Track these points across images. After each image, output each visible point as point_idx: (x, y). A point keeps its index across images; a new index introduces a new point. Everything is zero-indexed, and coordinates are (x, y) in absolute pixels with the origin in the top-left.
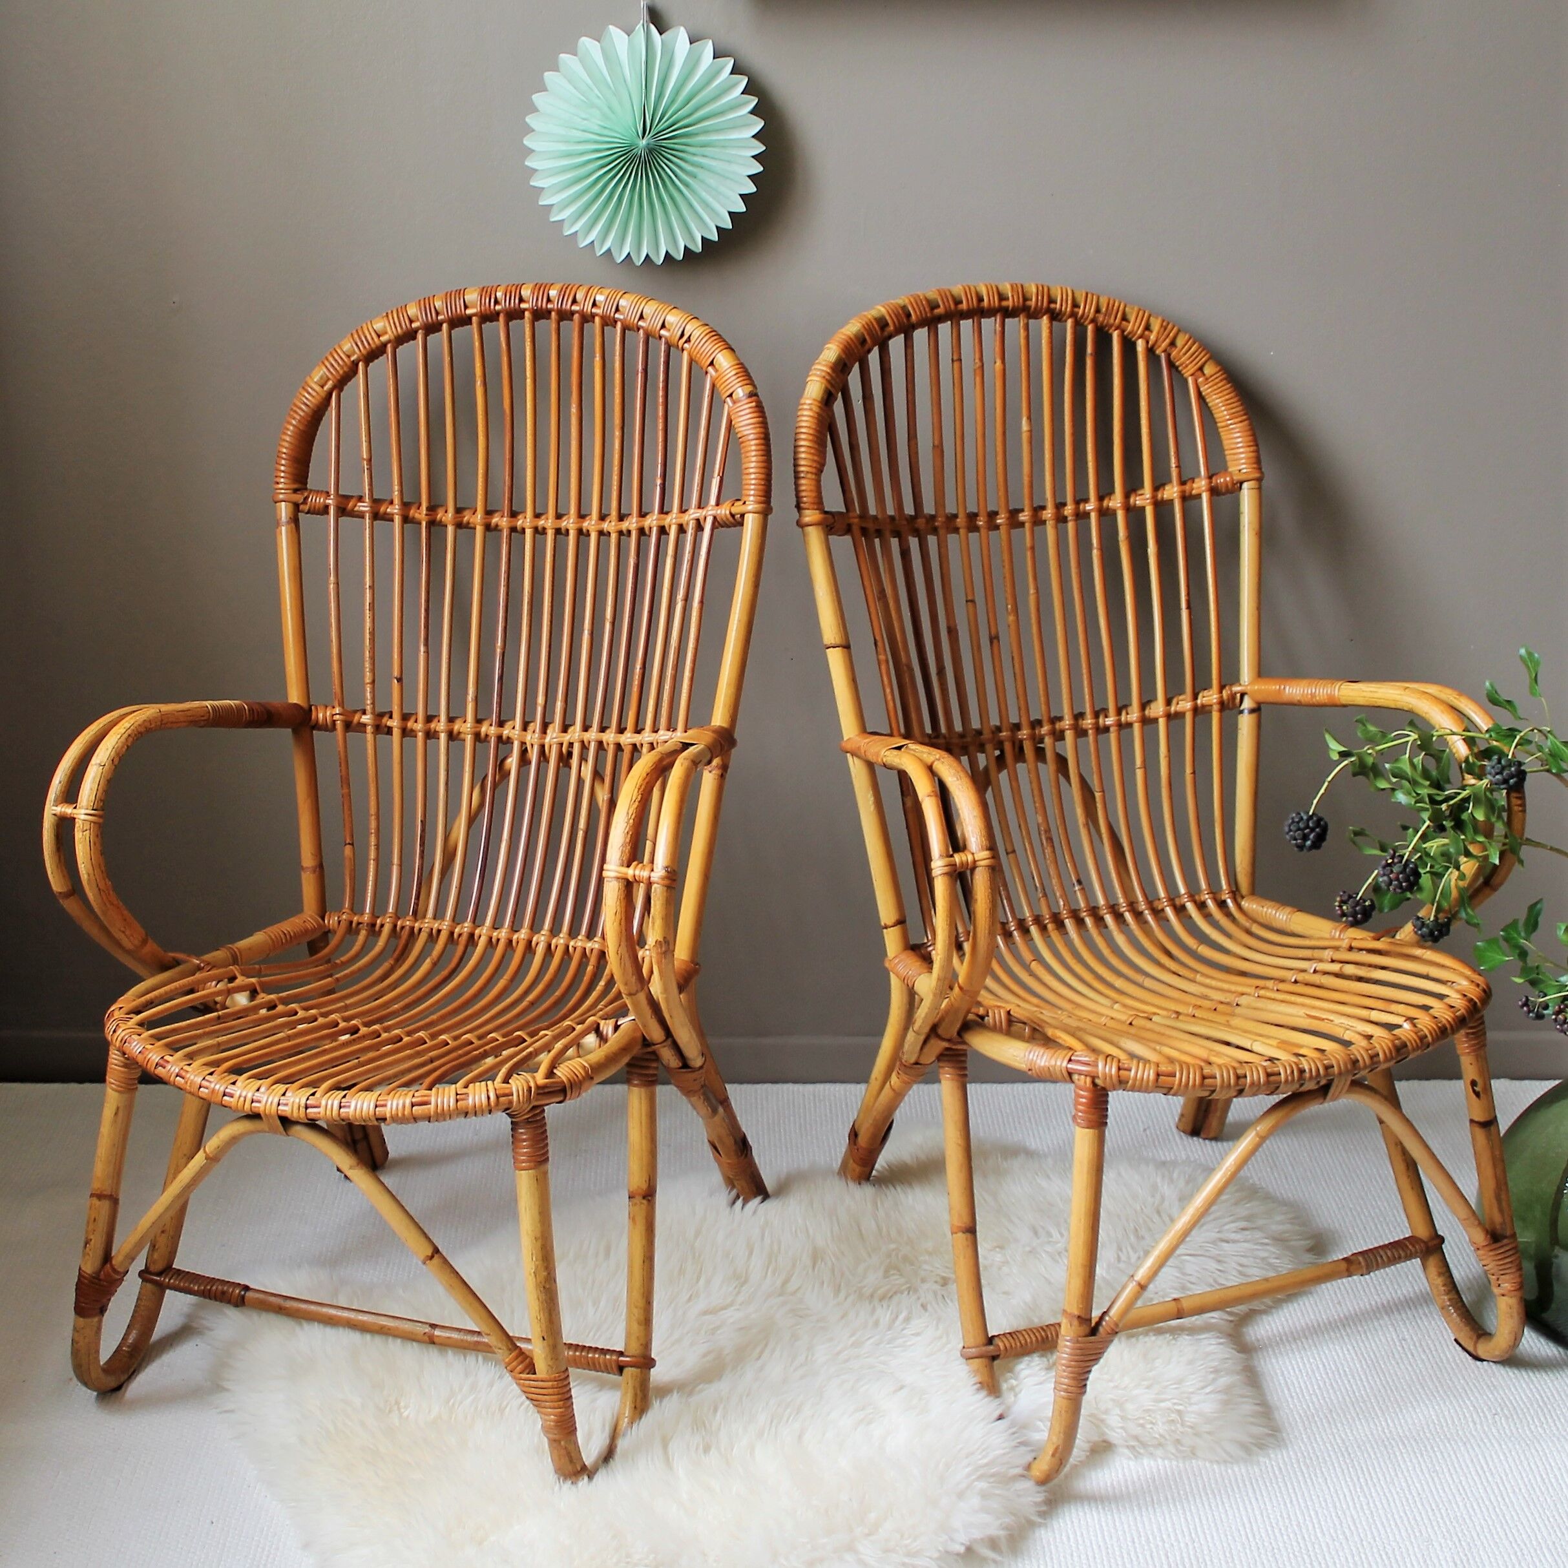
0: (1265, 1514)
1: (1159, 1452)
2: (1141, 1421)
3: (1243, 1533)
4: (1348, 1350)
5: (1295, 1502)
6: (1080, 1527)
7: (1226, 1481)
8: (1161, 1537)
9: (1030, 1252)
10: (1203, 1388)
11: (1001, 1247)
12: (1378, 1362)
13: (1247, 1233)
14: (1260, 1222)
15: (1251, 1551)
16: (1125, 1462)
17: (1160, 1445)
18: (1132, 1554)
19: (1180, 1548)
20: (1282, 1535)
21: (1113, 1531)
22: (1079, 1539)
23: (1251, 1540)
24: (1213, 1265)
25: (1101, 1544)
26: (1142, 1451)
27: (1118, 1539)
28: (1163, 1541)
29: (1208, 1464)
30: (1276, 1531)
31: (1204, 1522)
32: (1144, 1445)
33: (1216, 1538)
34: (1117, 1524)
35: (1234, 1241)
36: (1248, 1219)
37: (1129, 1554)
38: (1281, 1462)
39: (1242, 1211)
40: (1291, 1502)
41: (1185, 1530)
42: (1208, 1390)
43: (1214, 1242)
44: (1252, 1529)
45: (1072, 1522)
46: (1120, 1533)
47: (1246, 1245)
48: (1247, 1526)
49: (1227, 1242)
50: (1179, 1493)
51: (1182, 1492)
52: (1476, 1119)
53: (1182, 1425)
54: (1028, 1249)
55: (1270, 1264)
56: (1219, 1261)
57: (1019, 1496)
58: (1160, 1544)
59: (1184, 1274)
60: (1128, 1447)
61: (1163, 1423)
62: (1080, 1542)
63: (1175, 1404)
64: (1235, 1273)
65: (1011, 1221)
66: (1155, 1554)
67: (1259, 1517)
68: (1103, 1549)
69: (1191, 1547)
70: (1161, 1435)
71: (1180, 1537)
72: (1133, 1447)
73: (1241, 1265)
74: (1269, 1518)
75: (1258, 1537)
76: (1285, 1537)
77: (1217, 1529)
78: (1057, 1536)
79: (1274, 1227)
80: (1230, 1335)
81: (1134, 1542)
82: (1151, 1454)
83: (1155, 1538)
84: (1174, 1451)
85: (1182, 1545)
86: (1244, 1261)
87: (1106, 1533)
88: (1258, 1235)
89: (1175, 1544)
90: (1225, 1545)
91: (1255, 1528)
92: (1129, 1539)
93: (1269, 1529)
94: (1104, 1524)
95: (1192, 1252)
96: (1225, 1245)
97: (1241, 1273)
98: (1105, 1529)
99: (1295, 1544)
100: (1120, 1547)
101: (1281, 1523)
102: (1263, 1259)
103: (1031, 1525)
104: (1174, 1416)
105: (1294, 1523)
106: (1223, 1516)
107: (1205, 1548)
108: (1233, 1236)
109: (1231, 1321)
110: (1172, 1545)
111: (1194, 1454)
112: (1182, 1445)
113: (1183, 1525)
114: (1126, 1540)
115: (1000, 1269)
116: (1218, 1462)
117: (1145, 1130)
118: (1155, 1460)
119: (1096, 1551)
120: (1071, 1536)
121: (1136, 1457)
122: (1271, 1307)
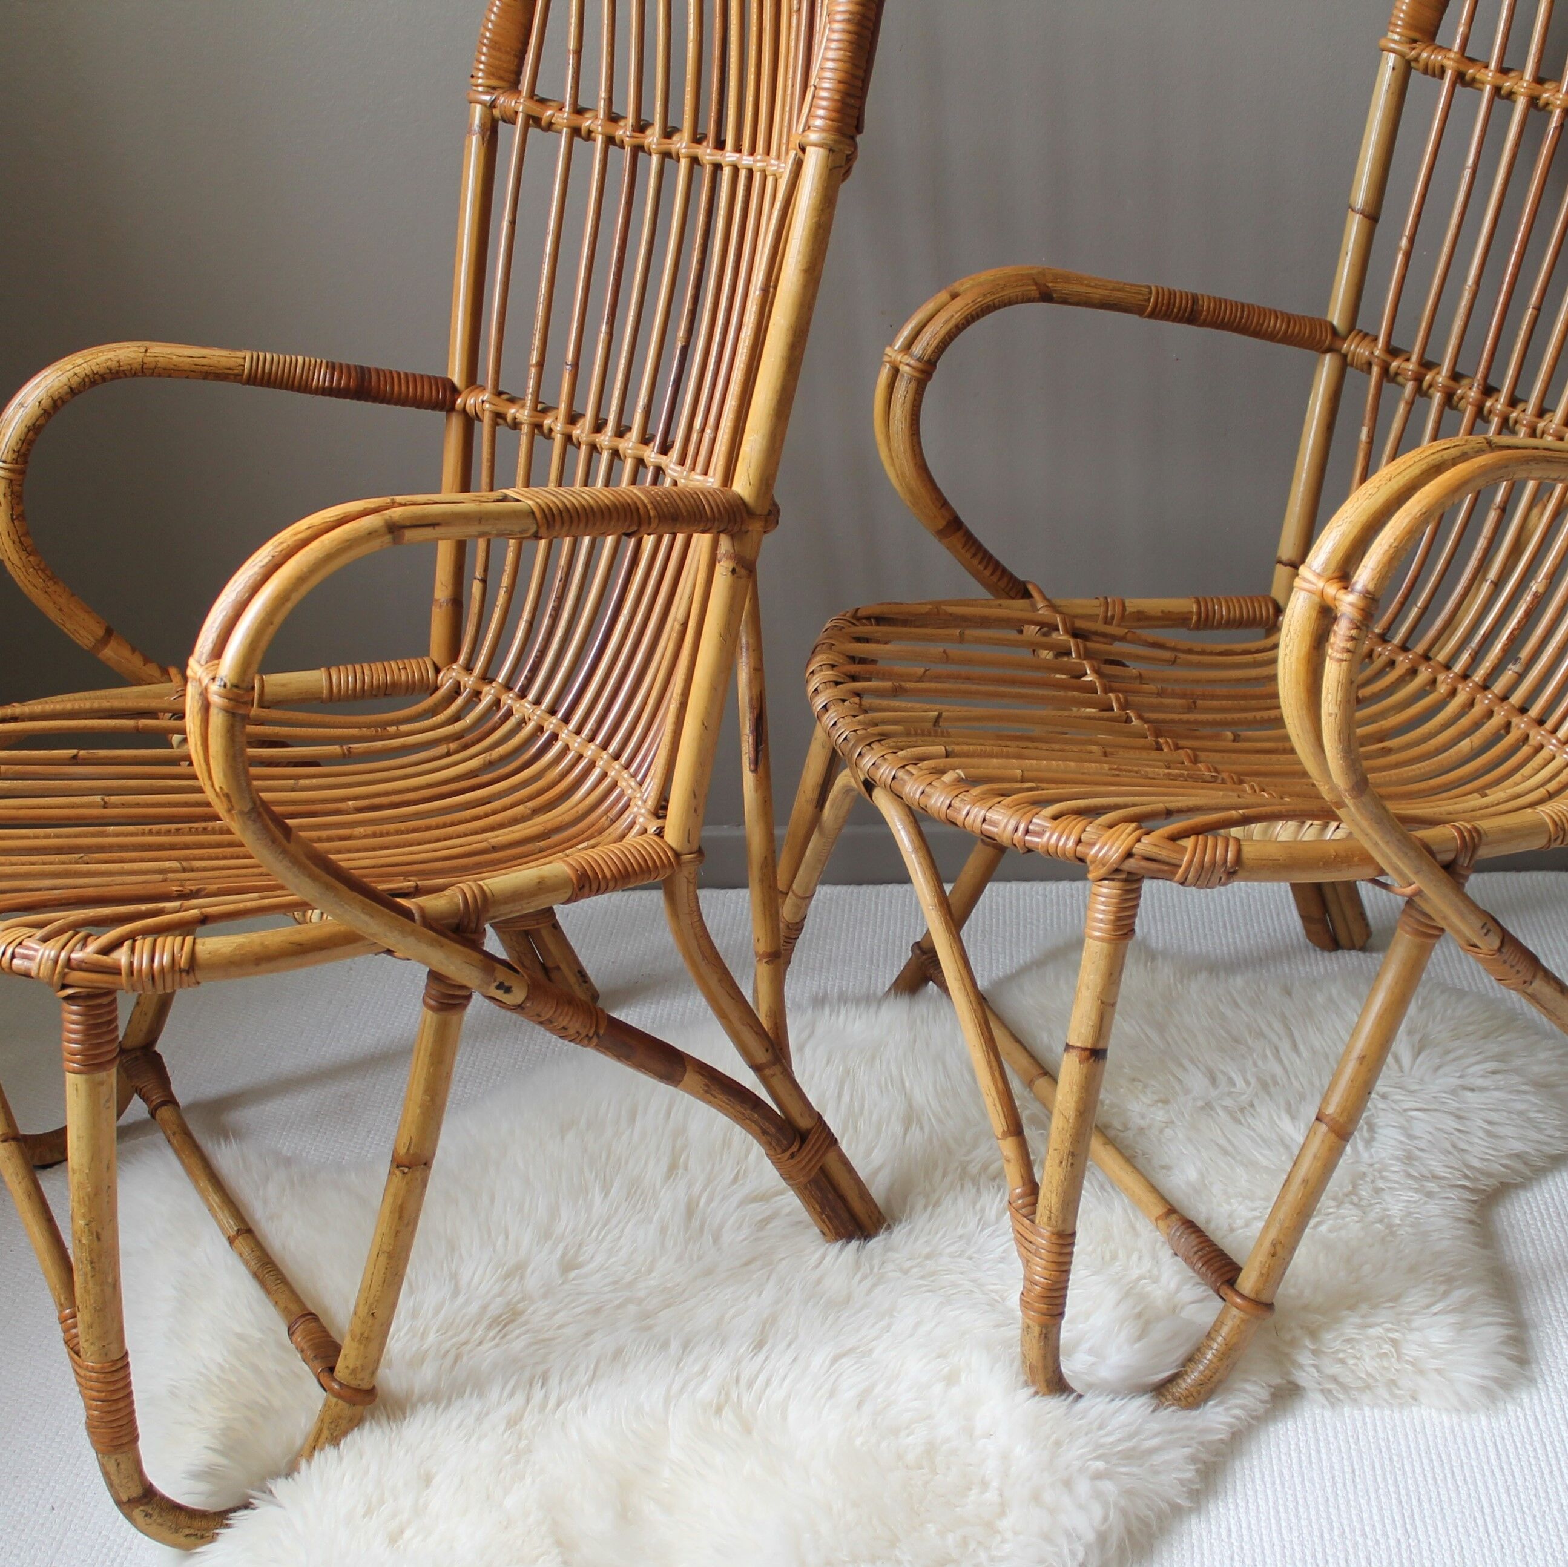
0: (1513, 1493)
1: (1366, 1398)
2: (1341, 1355)
3: (1480, 1522)
5: (1556, 1473)
6: (1247, 1513)
7: (1460, 1441)
8: (1363, 1530)
9: (1202, 1108)
10: (1428, 1306)
11: (1165, 1102)
13: (1499, 1077)
14: (1518, 1062)
15: (1491, 1550)
16: (1318, 1411)
17: (1368, 1387)
18: (1319, 1556)
19: (1388, 1547)
20: (1536, 1524)
21: (1293, 1520)
22: (1245, 1532)
23: (1492, 1533)
24: (1451, 1123)
25: (1276, 1541)
26: (1341, 1396)
27: (1301, 1534)
28: (1364, 1535)
29: (1434, 1414)
30: (1529, 1519)
31: (1425, 1506)
32: (1345, 1388)
33: (1441, 1531)
34: (1301, 1509)
35: (1482, 1089)
36: (1501, 1058)
37: (1314, 1556)
38: (1538, 1409)
39: (1494, 1048)
40: (1551, 1472)
41: (1397, 1518)
42: (1436, 1308)
43: (1453, 1092)
44: (1493, 1516)
45: (1237, 1505)
46: (1304, 1523)
47: (1497, 1094)
48: (1487, 1511)
49: (1472, 1090)
50: (1391, 1459)
51: (1395, 1458)
53: (1399, 1359)
54: (1200, 1103)
55: (1529, 1120)
56: (1459, 1118)
57: (1156, 1473)
58: (1360, 1540)
59: (1410, 1137)
60: (1322, 1391)
61: (1372, 1358)
62: (1246, 1538)
63: (1388, 1330)
64: (1481, 1134)
65: (1181, 1065)
66: (1351, 1557)
67: (1504, 1497)
68: (1277, 1548)
69: (1404, 1546)
70: (1369, 1374)
71: (1389, 1528)
72: (1330, 1391)
73: (1489, 1123)
74: (1519, 1498)
75: (1501, 1528)
76: (1541, 1529)
77: (1444, 1518)
78: (1214, 1529)
79: (1536, 1069)
80: (1471, 1222)
81: (1322, 1538)
82: (1355, 1400)
83: (1353, 1531)
84: (1387, 1396)
85: (1392, 1542)
86: (1494, 1116)
87: (1284, 1524)
88: (1515, 1079)
89: (1382, 1541)
90: (1454, 1542)
91: (1498, 1515)
92: (1316, 1533)
93: (1518, 1515)
94: (1281, 1509)
95: (1425, 1107)
96: (1469, 1094)
97: (1489, 1133)
98: (1283, 1515)
99: (1555, 1539)
100: (1303, 1545)
101: (1535, 1507)
102: (1520, 1113)
103: (1177, 1512)
104: (1387, 1348)
105: (1555, 1506)
106: (1453, 1495)
107: (1425, 1546)
108: (1480, 1082)
109: (1474, 1202)
110: (1378, 1542)
111: (1415, 1398)
112: (1398, 1388)
113: (1395, 1510)
114: (1311, 1534)
115: (1161, 1131)
116: (1447, 1410)
118: (1361, 1409)
119: (1268, 1552)
120: (1234, 1529)
121: (1333, 1405)
122: (1530, 1179)
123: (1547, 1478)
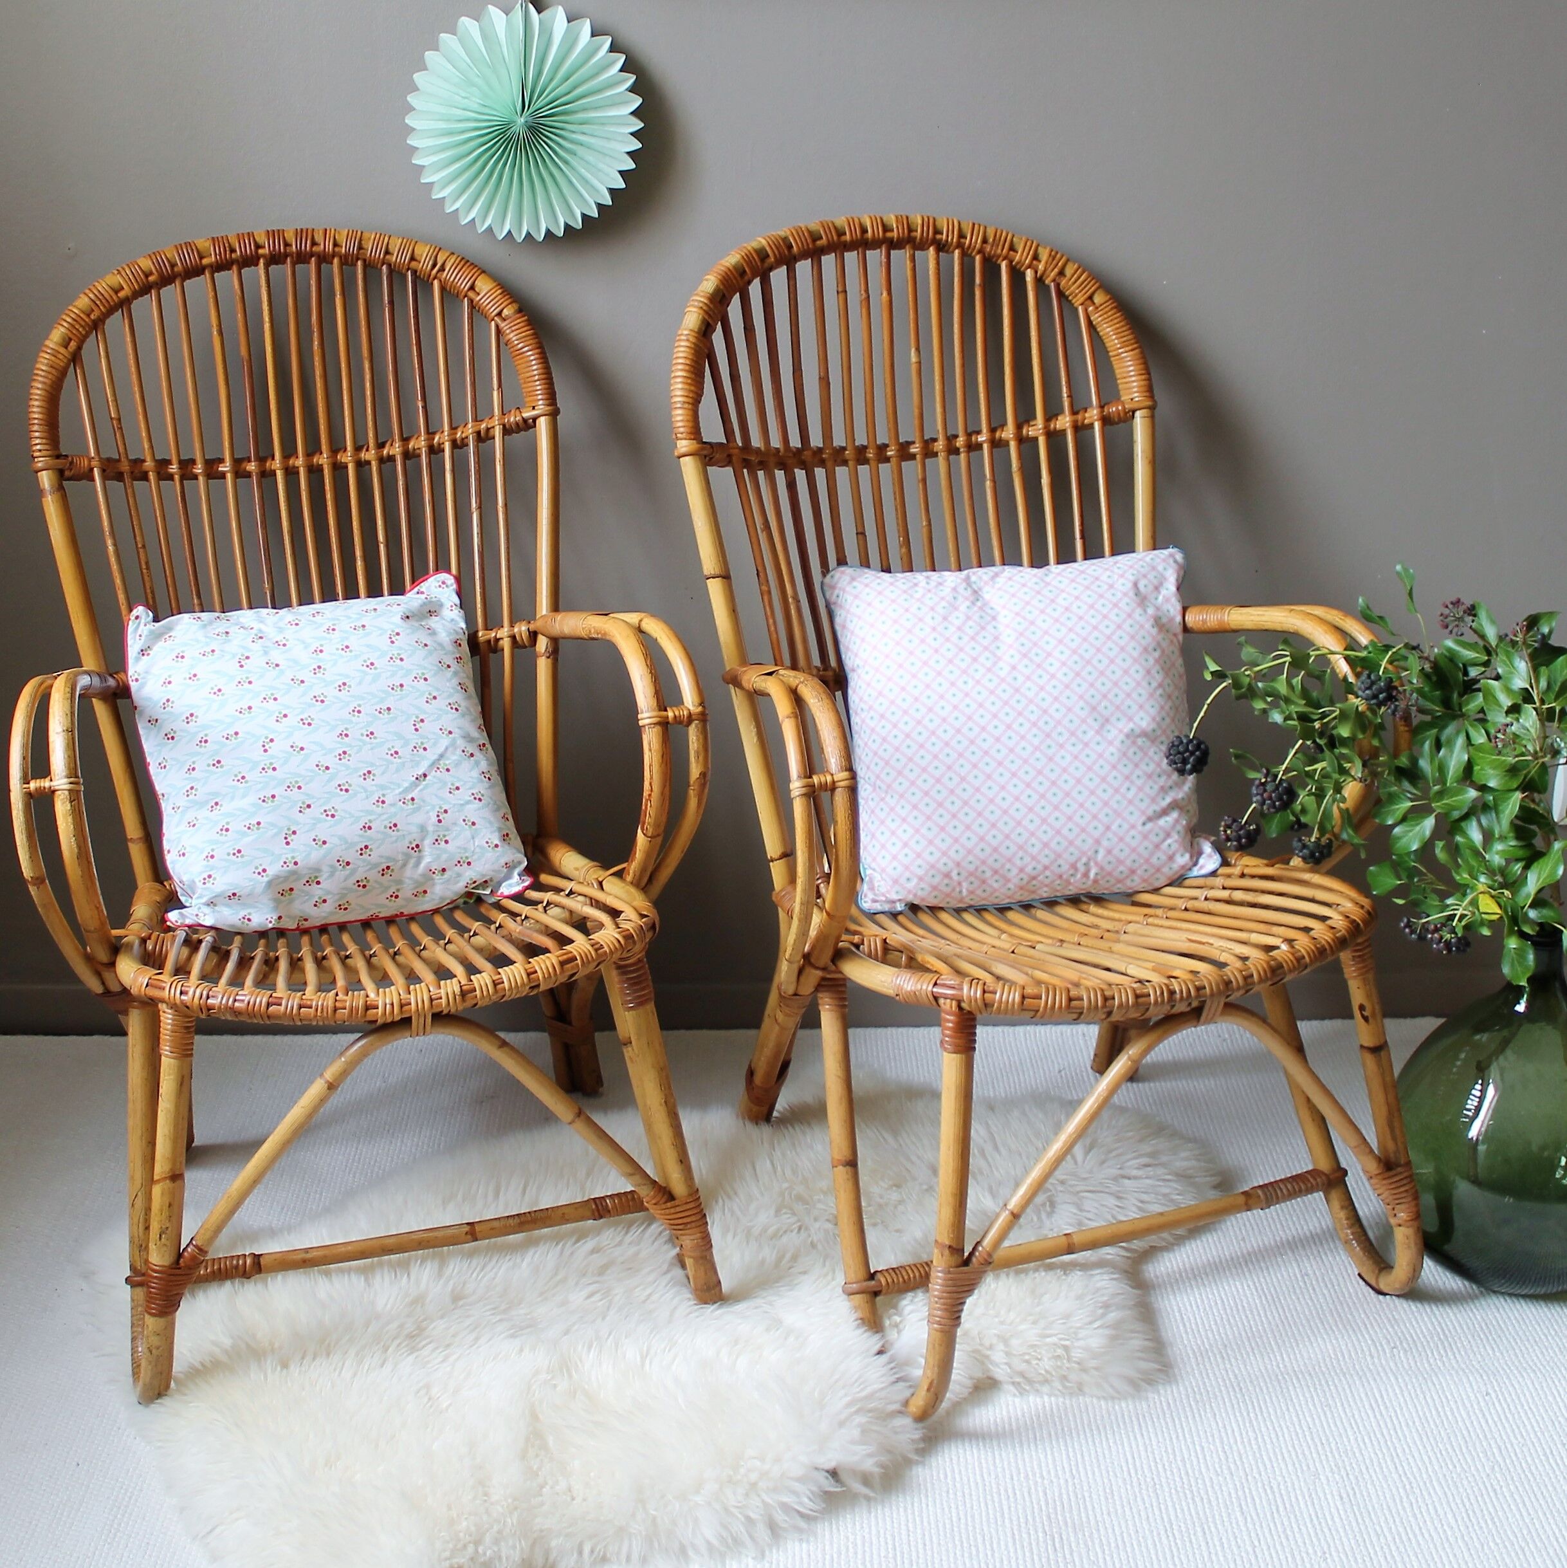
0: (1149, 1449)
1: (1045, 1389)
2: (1027, 1357)
3: (1125, 1469)
4: (1249, 1286)
5: (1181, 1438)
6: (959, 1464)
7: (1113, 1417)
8: (1041, 1474)
9: (927, 1190)
10: (1091, 1323)
11: (898, 1186)
12: (1278, 1297)
13: (1150, 1169)
14: (1164, 1159)
15: (1132, 1486)
16: (1010, 1399)
17: (1046, 1381)
18: (1010, 1491)
19: (1059, 1485)
20: (1165, 1470)
21: (992, 1468)
22: (957, 1476)
23: (1133, 1475)
24: (1112, 1201)
25: (979, 1481)
26: (1027, 1388)
27: (997, 1477)
28: (1042, 1477)
29: (1095, 1400)
30: (1160, 1466)
31: (1087, 1458)
32: (1030, 1381)
33: (1097, 1474)
34: (997, 1461)
35: (1136, 1178)
36: (1153, 1155)
37: (1006, 1491)
38: (1170, 1398)
39: (1146, 1148)
40: (1177, 1437)
41: (1066, 1466)
42: (1096, 1325)
43: (1115, 1179)
44: (1135, 1465)
45: (951, 1459)
46: (999, 1470)
47: (1148, 1181)
48: (1130, 1461)
49: (1129, 1178)
50: (1062, 1429)
51: (1066, 1429)
52: (1366, 1044)
53: (1069, 1360)
54: (925, 1187)
55: (1172, 1201)
56: (1119, 1198)
57: (896, 1433)
58: (1039, 1480)
59: (1081, 1210)
60: (1013, 1383)
61: (1049, 1359)
62: (958, 1479)
63: (1061, 1339)
64: (1134, 1209)
65: (908, 1159)
66: (1033, 1490)
67: (1143, 1453)
68: (980, 1485)
69: (1070, 1484)
70: (1047, 1371)
71: (1060, 1473)
72: (1019, 1383)
73: (1142, 1202)
74: (1153, 1453)
75: (1140, 1473)
76: (1168, 1473)
77: (1099, 1466)
78: (935, 1474)
79: (1178, 1164)
80: (1126, 1272)
81: (1012, 1479)
82: (1037, 1391)
83: (1034, 1475)
84: (1060, 1388)
85: (1062, 1481)
86: (1145, 1197)
87: (985, 1470)
88: (1160, 1171)
89: (1055, 1480)
90: (1106, 1481)
91: (1138, 1464)
92: (1008, 1476)
93: (1152, 1464)
94: (983, 1461)
95: (1091, 1188)
96: (1126, 1181)
97: (1140, 1209)
98: (984, 1465)
99: (1177, 1479)
100: (998, 1484)
101: (1165, 1459)
102: (1165, 1195)
103: (908, 1463)
104: (1060, 1352)
105: (1179, 1458)
106: (1106, 1452)
107: (1085, 1484)
108: (1135, 1173)
109: (1128, 1258)
110: (1052, 1481)
111: (1080, 1390)
112: (1068, 1381)
113: (1065, 1461)
114: (1004, 1477)
115: (896, 1207)
116: (1104, 1398)
117: (1060, 1071)
118: (1042, 1397)
119: (973, 1488)
120: (949, 1474)
121: (1021, 1394)
122: (1173, 1245)
123: (1175, 1441)
